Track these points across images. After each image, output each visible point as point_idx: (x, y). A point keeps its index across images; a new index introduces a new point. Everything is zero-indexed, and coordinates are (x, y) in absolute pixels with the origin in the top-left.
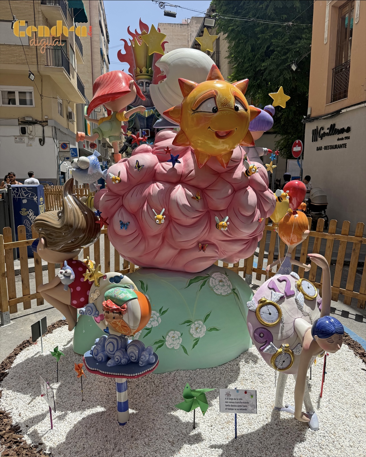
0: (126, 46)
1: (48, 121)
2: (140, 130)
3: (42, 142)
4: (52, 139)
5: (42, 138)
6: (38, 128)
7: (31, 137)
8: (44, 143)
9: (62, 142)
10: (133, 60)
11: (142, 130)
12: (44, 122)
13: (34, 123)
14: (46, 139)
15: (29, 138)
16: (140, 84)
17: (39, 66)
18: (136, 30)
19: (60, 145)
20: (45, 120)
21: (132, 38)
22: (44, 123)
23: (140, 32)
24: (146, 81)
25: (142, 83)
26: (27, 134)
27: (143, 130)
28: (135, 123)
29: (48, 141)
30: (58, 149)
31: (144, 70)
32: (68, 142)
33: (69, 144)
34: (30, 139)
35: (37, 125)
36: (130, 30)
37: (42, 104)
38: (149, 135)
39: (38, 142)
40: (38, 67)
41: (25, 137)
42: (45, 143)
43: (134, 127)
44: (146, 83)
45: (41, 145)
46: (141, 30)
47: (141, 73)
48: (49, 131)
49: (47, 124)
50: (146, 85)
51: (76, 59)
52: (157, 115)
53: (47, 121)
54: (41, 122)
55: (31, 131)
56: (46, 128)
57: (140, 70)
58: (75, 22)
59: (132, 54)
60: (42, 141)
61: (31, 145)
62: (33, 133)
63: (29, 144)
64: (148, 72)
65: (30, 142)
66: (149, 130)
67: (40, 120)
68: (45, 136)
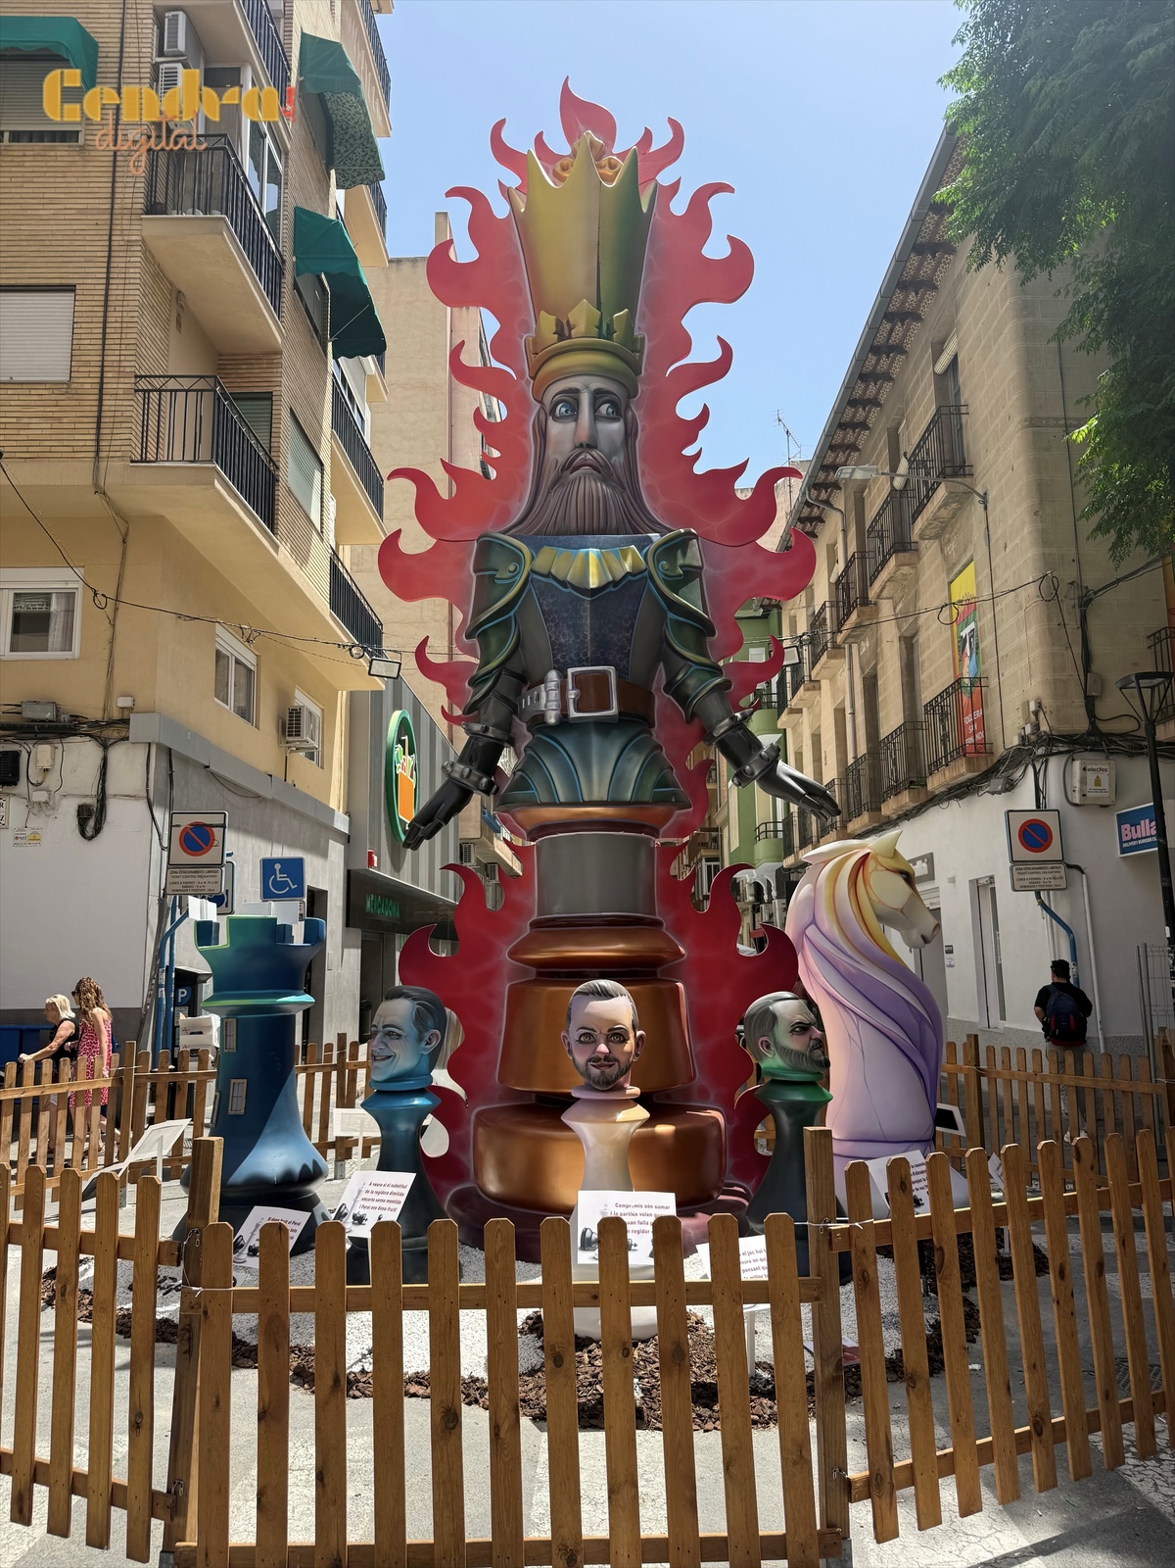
0: (481, 223)
1: (133, 717)
2: (553, 675)
3: (91, 823)
4: (143, 805)
5: (92, 801)
6: (82, 754)
7: (39, 796)
8: (98, 830)
9: (185, 821)
10: (519, 290)
11: (563, 676)
12: (111, 723)
13: (60, 728)
14: (114, 808)
15: (30, 804)
16: (561, 409)
17: (103, 465)
18: (539, 140)
19: (177, 832)
20: (116, 715)
21: (513, 180)
22: (108, 731)
23: (559, 145)
24: (597, 383)
25: (572, 399)
26: (22, 786)
27: (570, 671)
28: (518, 643)
29: (126, 816)
30: (165, 853)
31: (582, 317)
32: (218, 819)
33: (223, 826)
34: (35, 810)
35: (77, 739)
36: (506, 136)
37: (112, 642)
38: (609, 708)
39: (73, 822)
40: (96, 469)
41: (12, 799)
42: (106, 828)
43: (513, 665)
44: (598, 396)
45: (83, 833)
46: (571, 134)
47: (561, 339)
48: (129, 767)
49: (123, 734)
50: (595, 407)
51: (328, 494)
52: (666, 583)
53: (125, 722)
54: (96, 724)
55: (47, 770)
56: (118, 755)
57: (559, 323)
58: (335, 357)
59: (516, 260)
60: (91, 819)
61: (35, 839)
62: (52, 781)
63: (28, 832)
64: (605, 330)
65: (36, 822)
66: (611, 669)
67: (94, 713)
68: (111, 789)
